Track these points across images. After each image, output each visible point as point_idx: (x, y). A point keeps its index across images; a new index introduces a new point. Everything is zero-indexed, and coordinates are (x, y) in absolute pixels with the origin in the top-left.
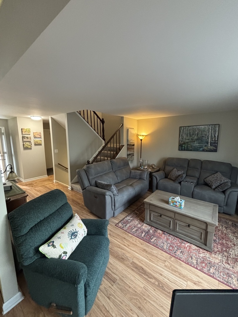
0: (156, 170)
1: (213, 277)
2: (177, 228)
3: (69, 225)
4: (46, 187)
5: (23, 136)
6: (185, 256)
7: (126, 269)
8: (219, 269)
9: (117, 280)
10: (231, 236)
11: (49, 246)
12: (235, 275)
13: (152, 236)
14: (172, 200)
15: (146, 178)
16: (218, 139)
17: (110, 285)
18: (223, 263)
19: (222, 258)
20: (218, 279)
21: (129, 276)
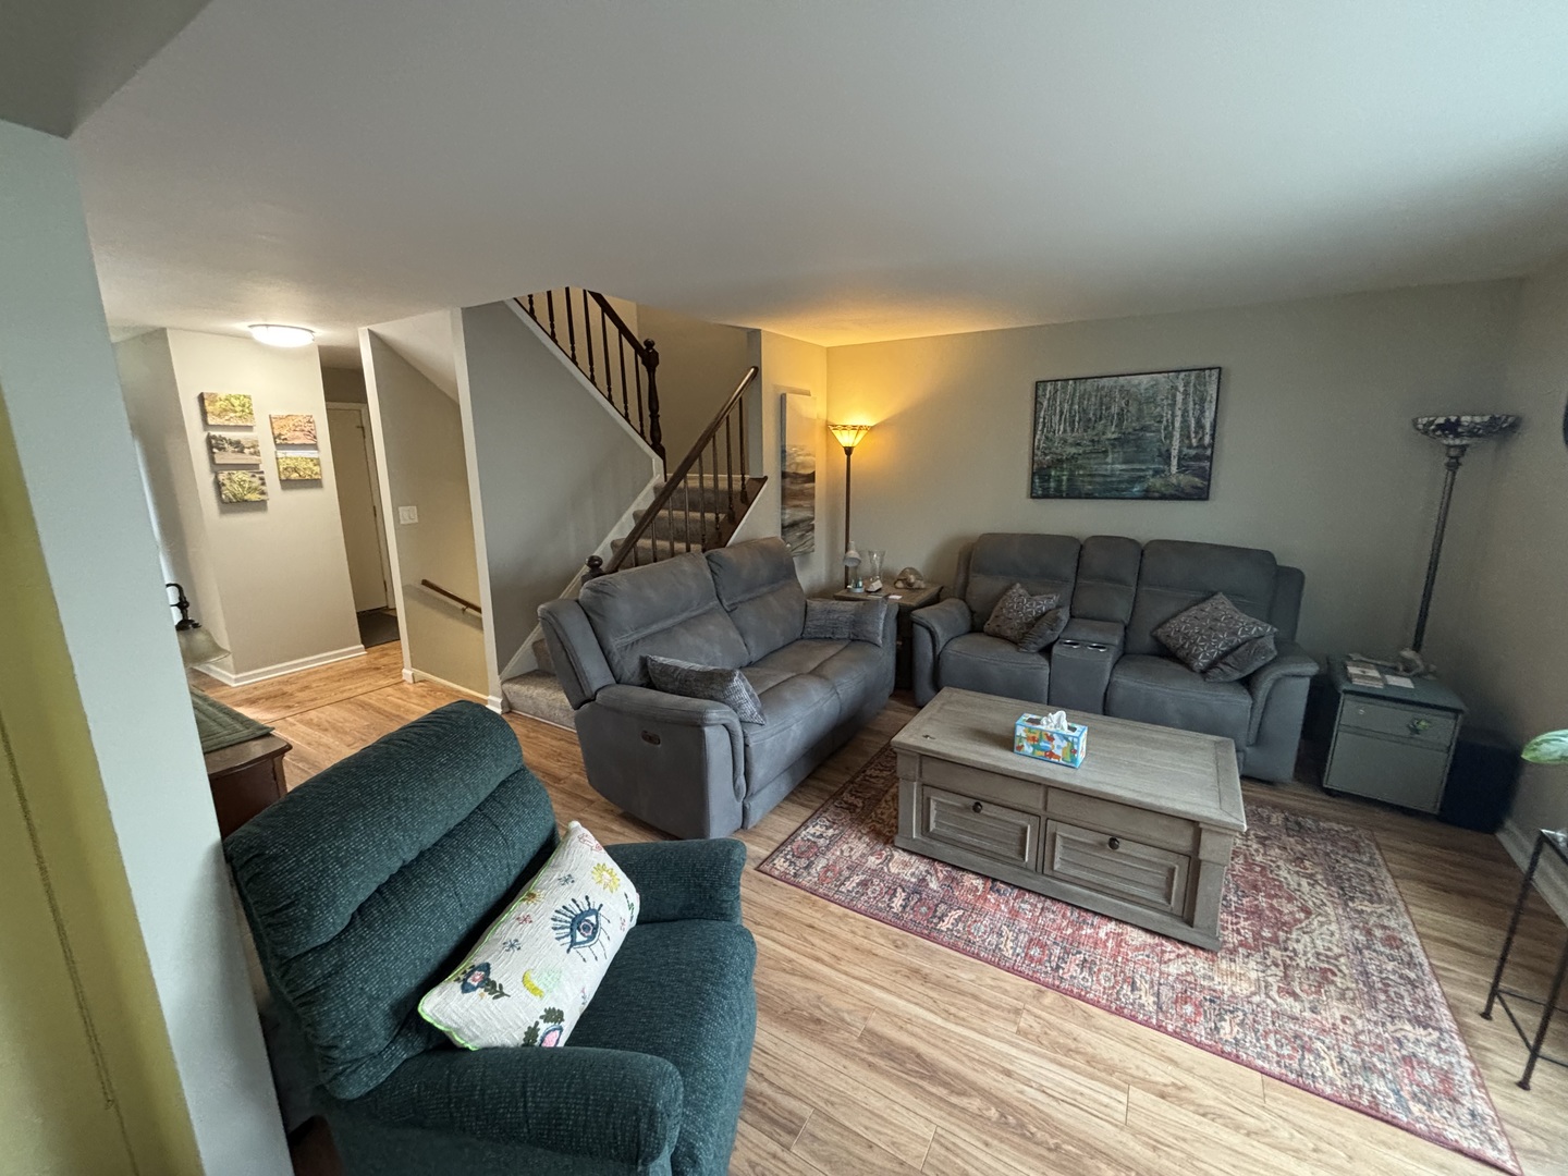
0: (923, 596)
1: (1237, 1060)
2: (1057, 859)
3: (546, 878)
4: (363, 705)
5: (209, 439)
6: (1103, 982)
7: (840, 1068)
8: (1255, 1021)
9: (803, 1120)
10: (1288, 876)
11: (466, 988)
12: (1327, 1041)
13: (943, 907)
14: (1030, 730)
15: (884, 637)
16: (1213, 437)
17: (774, 1147)
18: (1271, 993)
19: (1263, 972)
20: (1259, 1063)
21: (859, 1096)
